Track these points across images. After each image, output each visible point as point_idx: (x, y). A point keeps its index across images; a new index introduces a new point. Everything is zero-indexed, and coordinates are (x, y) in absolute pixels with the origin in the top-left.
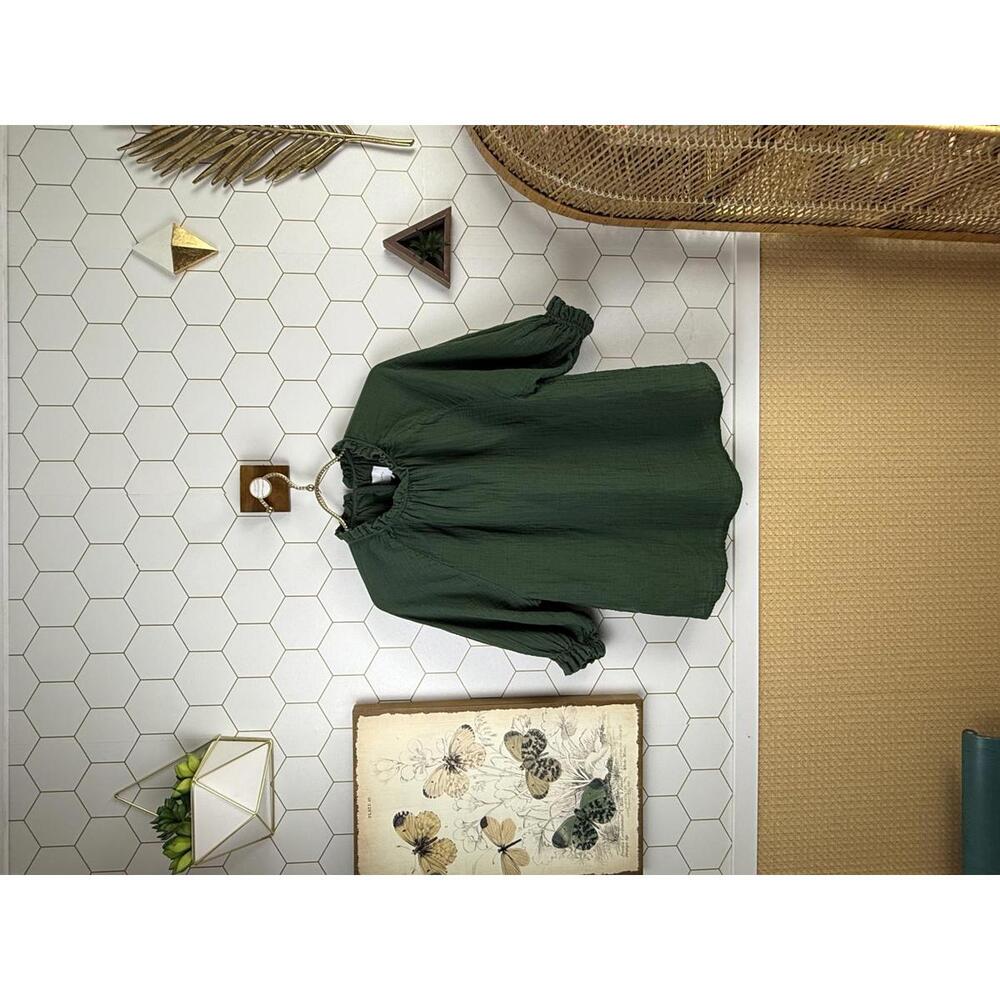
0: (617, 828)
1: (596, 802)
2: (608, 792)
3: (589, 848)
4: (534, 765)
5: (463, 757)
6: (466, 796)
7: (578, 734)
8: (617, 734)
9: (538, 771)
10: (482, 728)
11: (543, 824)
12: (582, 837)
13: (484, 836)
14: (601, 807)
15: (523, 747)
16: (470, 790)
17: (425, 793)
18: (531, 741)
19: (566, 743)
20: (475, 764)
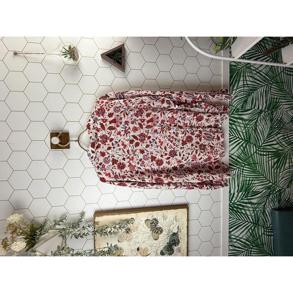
0: (180, 248)
1: (174, 240)
2: (178, 237)
3: (172, 255)
4: (154, 229)
5: (131, 228)
6: (132, 241)
7: (168, 219)
8: (181, 218)
9: (156, 231)
10: (137, 219)
11: (157, 248)
12: (169, 251)
13: (138, 253)
14: (175, 241)
15: (151, 224)
16: (134, 239)
17: (118, 241)
18: (153, 222)
19: (165, 222)
20: (135, 230)
